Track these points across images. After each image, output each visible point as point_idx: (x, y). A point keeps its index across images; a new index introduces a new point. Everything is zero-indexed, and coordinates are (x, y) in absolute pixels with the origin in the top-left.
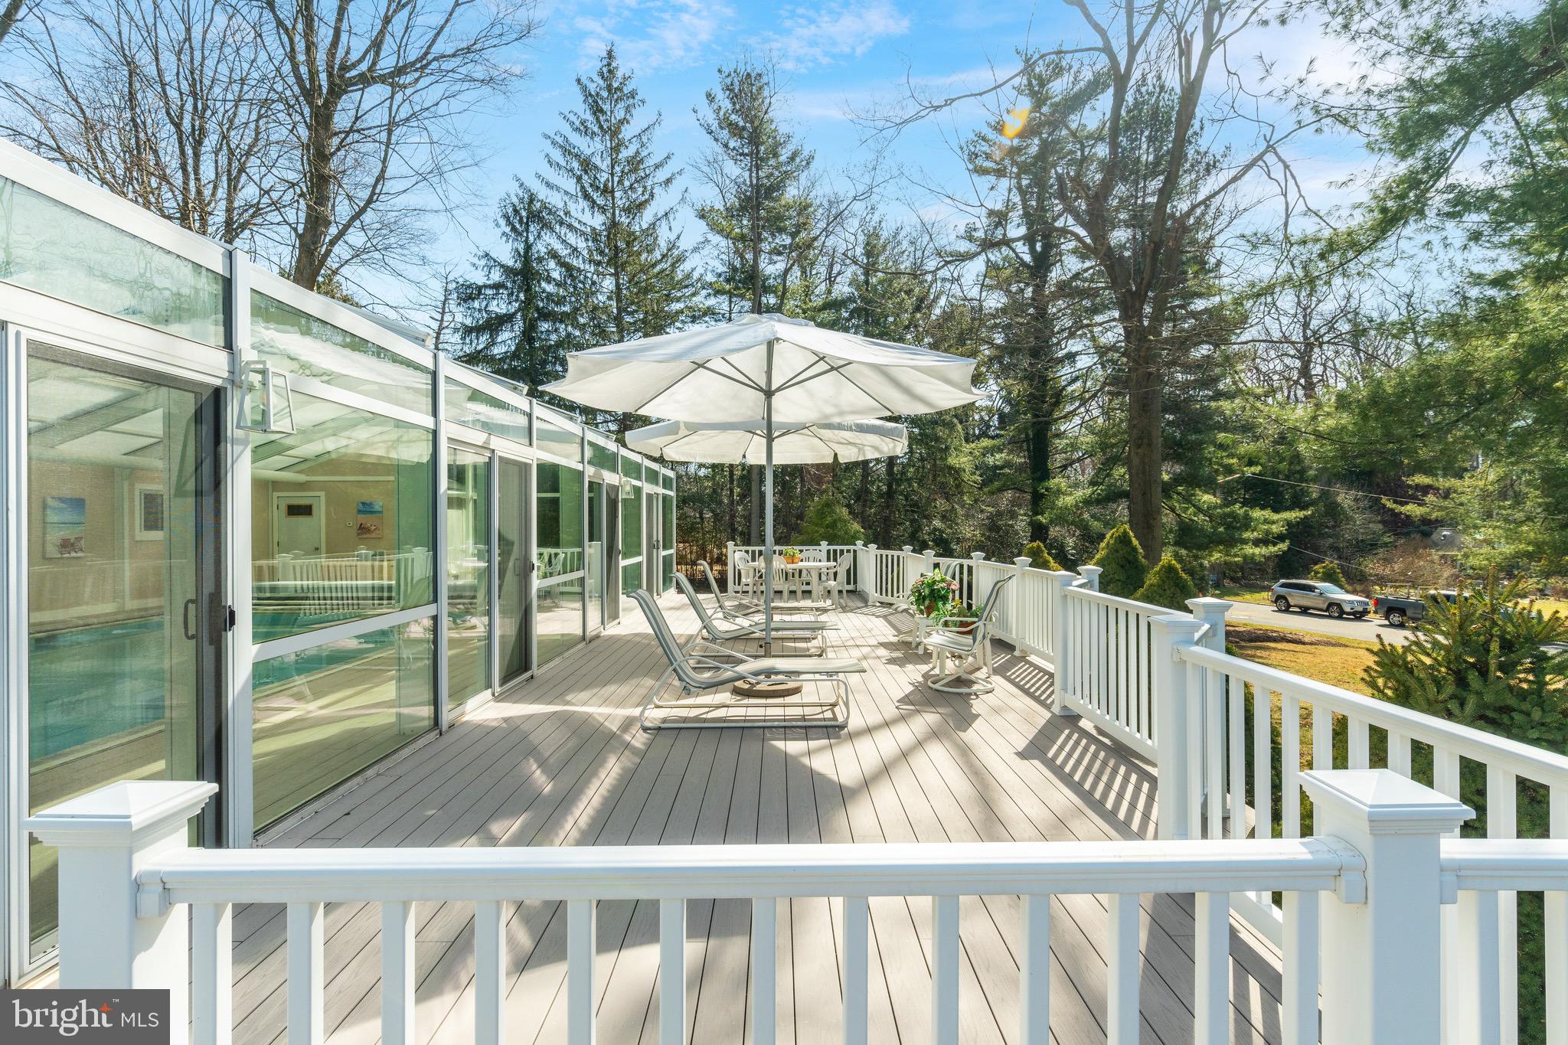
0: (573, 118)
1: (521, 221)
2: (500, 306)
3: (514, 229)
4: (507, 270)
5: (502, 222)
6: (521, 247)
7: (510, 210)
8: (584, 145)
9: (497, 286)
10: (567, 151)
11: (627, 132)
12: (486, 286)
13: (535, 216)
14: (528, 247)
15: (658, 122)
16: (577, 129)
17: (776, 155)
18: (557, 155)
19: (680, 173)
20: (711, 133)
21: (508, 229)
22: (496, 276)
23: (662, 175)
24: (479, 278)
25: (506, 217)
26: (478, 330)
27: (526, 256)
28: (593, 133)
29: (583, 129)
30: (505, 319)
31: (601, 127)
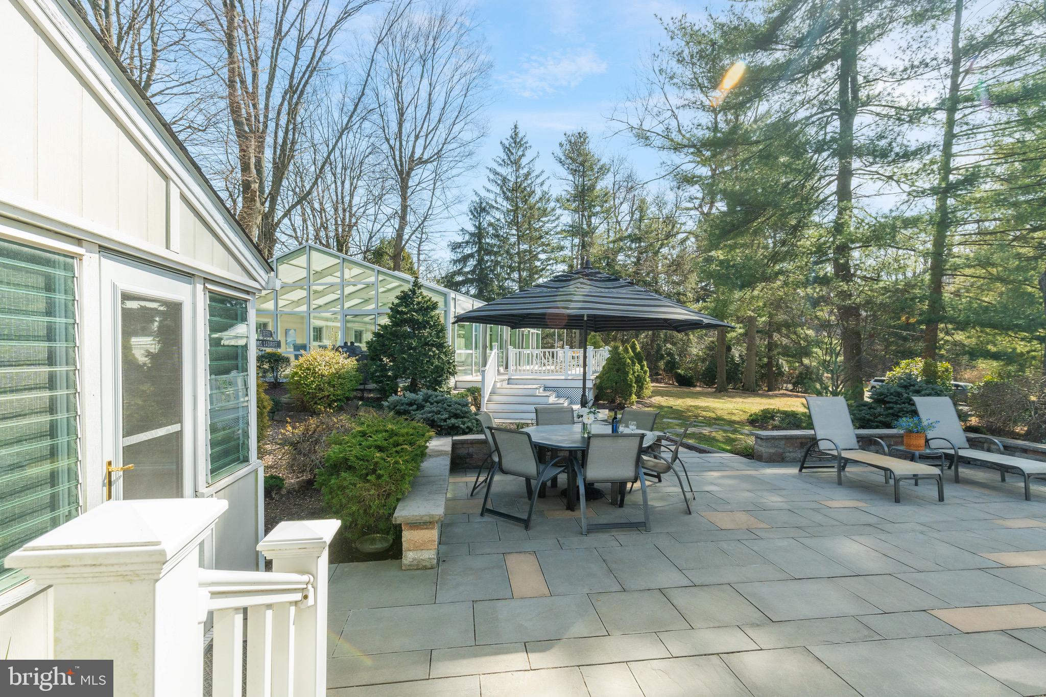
0: (498, 159)
1: (477, 212)
2: (468, 251)
3: (474, 216)
4: (472, 235)
5: (470, 214)
6: (477, 224)
7: (473, 208)
8: (503, 171)
9: (467, 242)
10: (496, 173)
11: (524, 161)
12: (463, 243)
13: (483, 210)
14: (480, 224)
15: (538, 156)
16: (500, 164)
17: (592, 170)
18: (492, 176)
19: (548, 178)
20: (561, 162)
21: (472, 217)
22: (467, 237)
23: (539, 181)
24: (459, 239)
25: (471, 211)
26: (459, 261)
27: (479, 227)
28: (508, 164)
29: (504, 163)
30: (471, 256)
31: (511, 162)
